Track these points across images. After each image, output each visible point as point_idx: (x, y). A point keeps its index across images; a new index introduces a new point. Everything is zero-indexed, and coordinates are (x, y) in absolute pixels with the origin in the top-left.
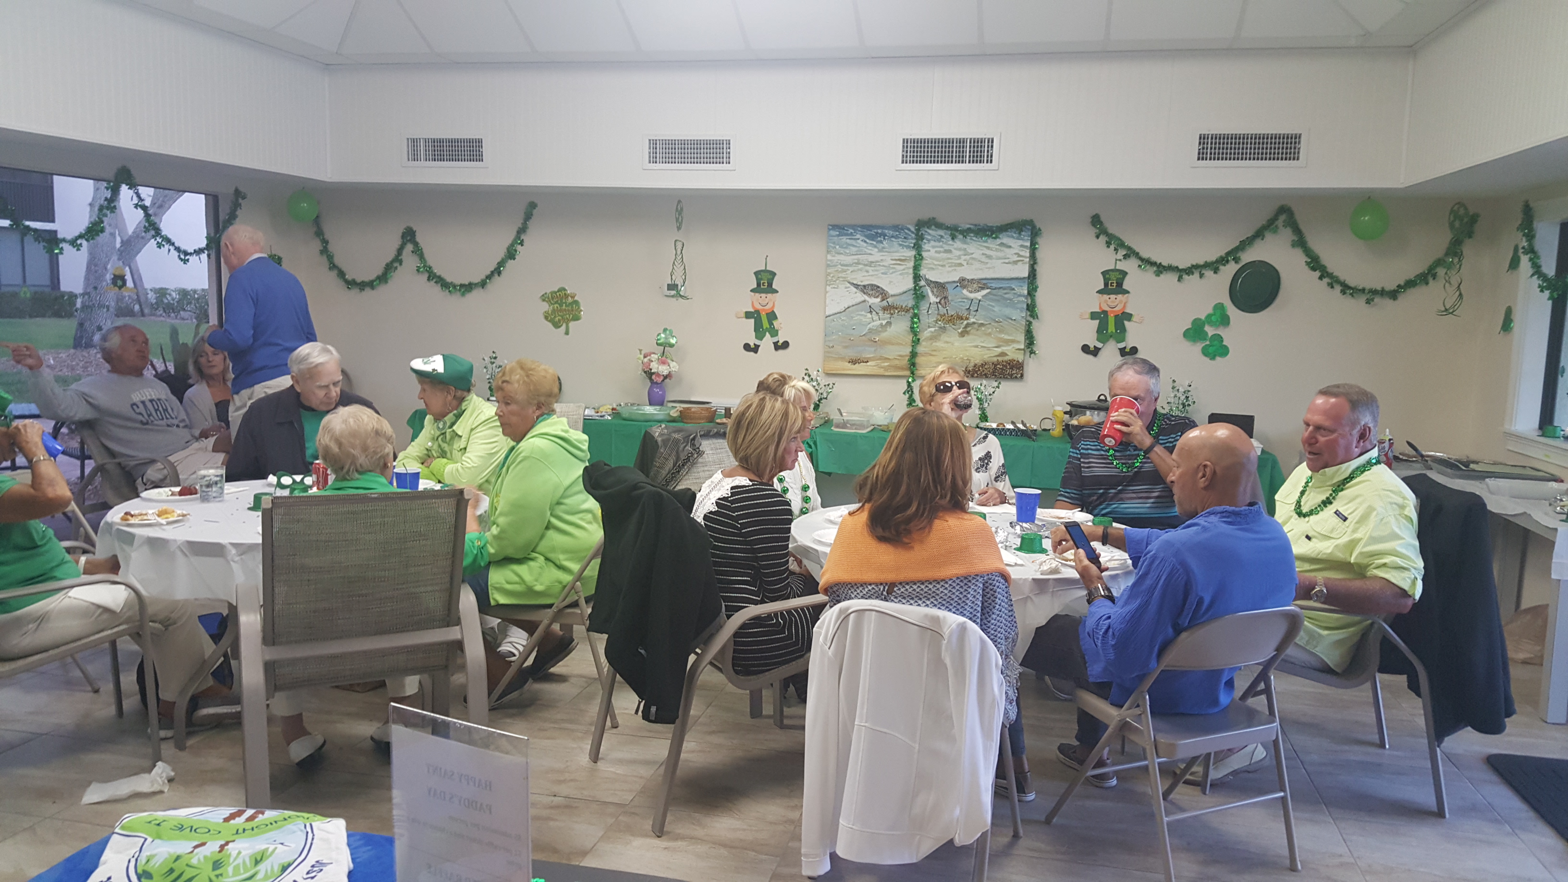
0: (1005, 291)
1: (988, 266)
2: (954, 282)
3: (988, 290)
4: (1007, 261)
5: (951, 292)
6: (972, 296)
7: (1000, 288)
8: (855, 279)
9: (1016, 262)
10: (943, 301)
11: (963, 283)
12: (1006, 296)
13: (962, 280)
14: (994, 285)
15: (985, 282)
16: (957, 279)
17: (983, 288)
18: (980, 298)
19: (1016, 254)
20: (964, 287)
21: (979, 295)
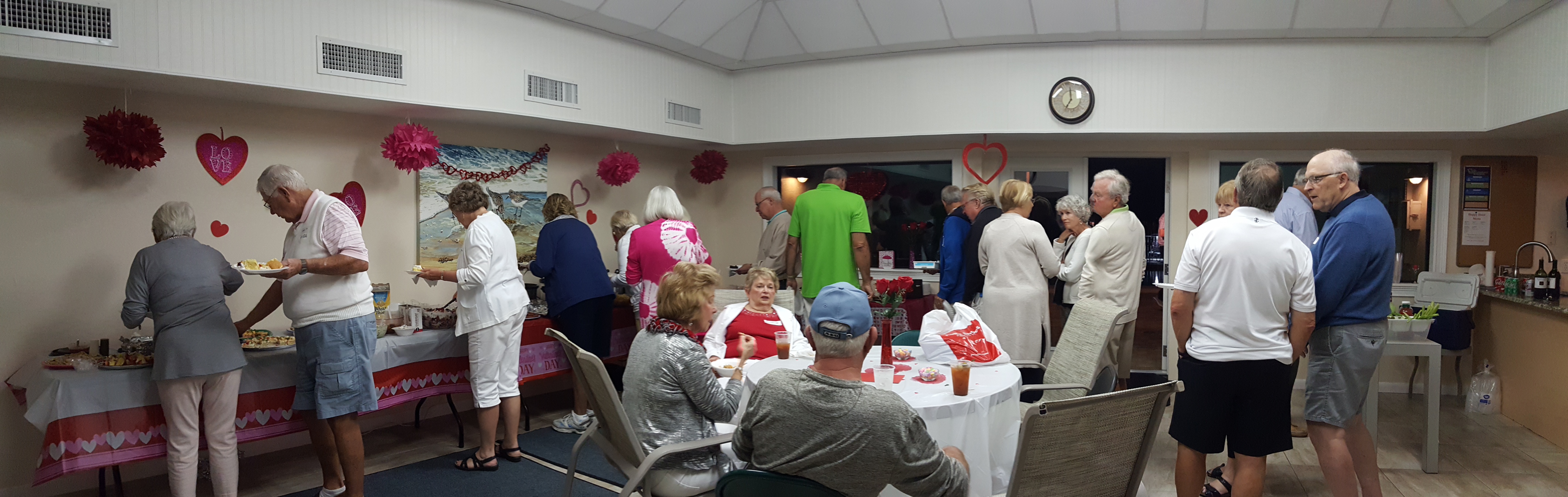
0: (536, 202)
1: (526, 182)
2: (506, 194)
3: (526, 201)
4: (535, 179)
5: (505, 201)
6: (517, 204)
7: (533, 199)
8: (441, 189)
9: (540, 181)
10: (500, 209)
11: (512, 194)
12: (536, 205)
13: (511, 192)
14: (529, 197)
15: (524, 194)
16: (507, 192)
17: (523, 199)
18: (522, 206)
19: (541, 174)
20: (512, 198)
21: (521, 204)
